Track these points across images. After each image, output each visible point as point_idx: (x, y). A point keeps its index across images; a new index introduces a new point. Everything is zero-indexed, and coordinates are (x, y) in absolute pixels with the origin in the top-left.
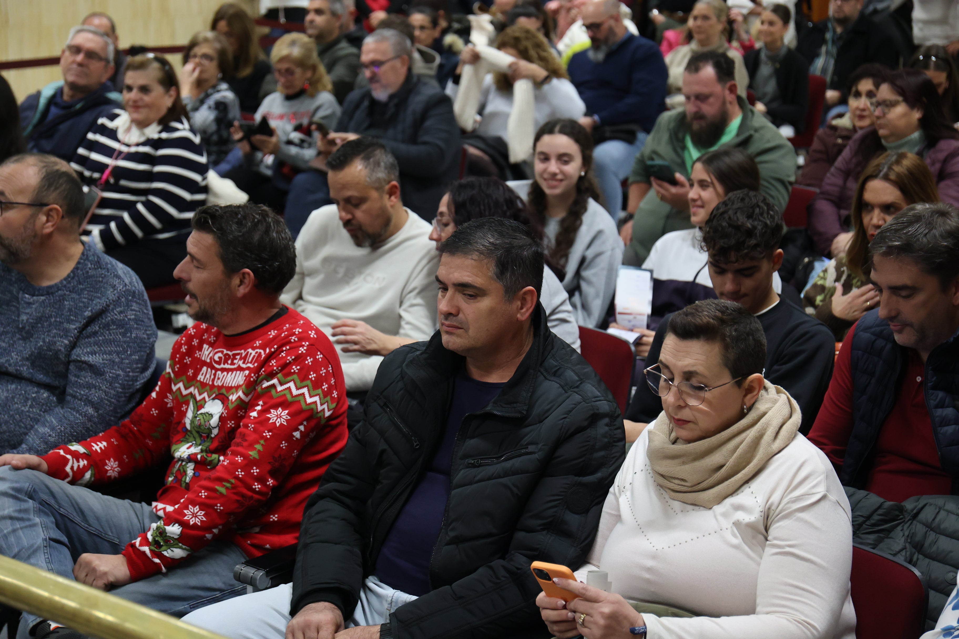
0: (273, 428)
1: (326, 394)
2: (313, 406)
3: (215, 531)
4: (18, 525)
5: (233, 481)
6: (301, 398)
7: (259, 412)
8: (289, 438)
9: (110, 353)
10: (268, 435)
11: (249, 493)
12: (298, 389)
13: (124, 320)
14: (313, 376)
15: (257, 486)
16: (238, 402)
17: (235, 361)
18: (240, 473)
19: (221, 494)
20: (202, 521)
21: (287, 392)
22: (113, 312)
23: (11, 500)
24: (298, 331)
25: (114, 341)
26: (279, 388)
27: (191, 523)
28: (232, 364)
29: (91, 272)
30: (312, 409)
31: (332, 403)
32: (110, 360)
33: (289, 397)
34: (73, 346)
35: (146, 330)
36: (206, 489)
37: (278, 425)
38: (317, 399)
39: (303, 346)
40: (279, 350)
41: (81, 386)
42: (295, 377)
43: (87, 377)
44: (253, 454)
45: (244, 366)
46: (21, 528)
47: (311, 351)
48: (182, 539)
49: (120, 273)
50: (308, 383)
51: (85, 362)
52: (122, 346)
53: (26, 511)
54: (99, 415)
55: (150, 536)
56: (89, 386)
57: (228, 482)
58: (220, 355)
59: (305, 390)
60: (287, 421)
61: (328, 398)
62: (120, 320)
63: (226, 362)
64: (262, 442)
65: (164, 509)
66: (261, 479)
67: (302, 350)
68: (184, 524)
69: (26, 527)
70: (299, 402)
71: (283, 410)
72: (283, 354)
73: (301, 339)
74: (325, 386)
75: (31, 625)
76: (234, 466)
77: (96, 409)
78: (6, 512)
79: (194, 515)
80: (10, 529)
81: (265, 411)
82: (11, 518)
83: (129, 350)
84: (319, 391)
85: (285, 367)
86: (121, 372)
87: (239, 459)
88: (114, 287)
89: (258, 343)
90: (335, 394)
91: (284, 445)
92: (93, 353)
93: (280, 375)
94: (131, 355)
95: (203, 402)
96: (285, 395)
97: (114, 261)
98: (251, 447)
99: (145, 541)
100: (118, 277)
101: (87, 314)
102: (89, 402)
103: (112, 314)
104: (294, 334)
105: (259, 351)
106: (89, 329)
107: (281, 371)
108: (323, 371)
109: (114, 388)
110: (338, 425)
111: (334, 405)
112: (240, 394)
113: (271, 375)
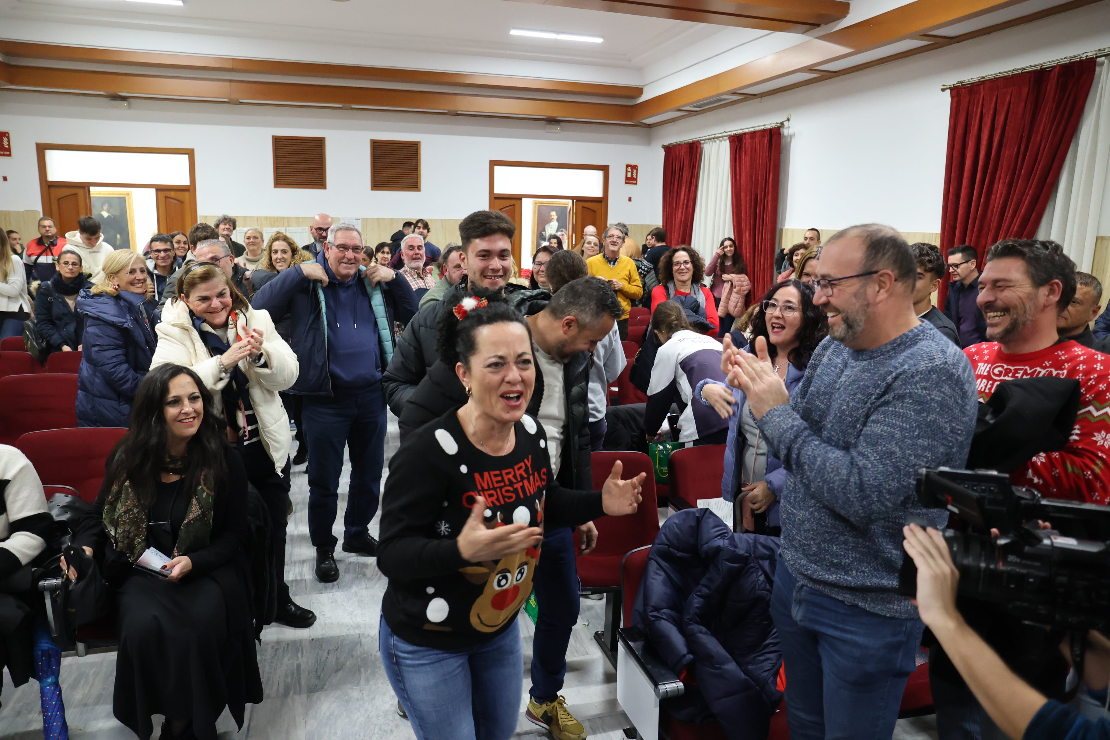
13: (924, 397)
22: (916, 385)
32: (889, 433)
35: (951, 421)
52: (910, 424)
62: (920, 396)
83: (917, 430)
94: (918, 437)
103: (913, 387)
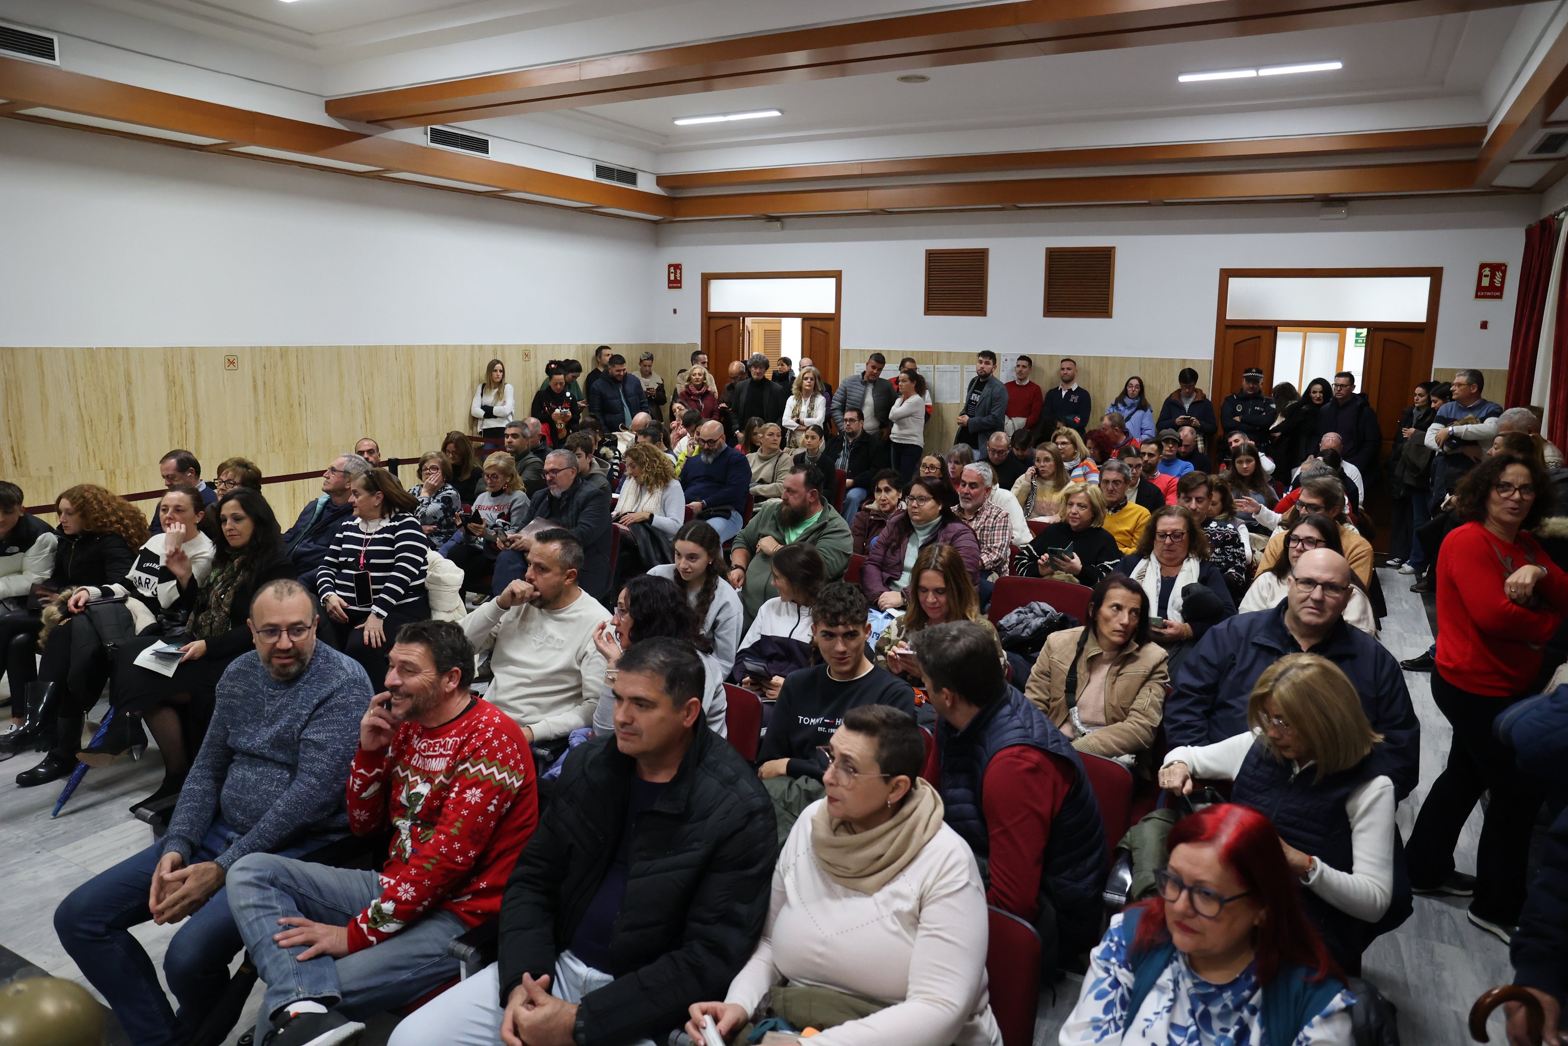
0: (468, 806)
1: (512, 769)
2: (503, 781)
3: (426, 903)
4: (261, 913)
5: (438, 857)
6: (491, 776)
7: (457, 793)
8: (485, 813)
9: (332, 731)
10: (465, 812)
11: (453, 866)
12: (487, 769)
14: (500, 755)
15: (459, 859)
16: (440, 785)
17: (436, 749)
18: (443, 849)
19: (428, 870)
20: (412, 897)
21: (478, 773)
23: (255, 889)
24: (484, 718)
25: (337, 721)
26: (472, 770)
27: (403, 899)
28: (434, 751)
29: (322, 666)
30: (502, 785)
31: (520, 774)
33: (480, 777)
34: (304, 727)
36: (416, 867)
37: (473, 803)
38: (505, 774)
39: (489, 731)
40: (470, 738)
41: (306, 761)
42: (484, 759)
43: (312, 753)
44: (454, 831)
45: (445, 753)
46: (264, 916)
47: (497, 735)
48: (396, 914)
49: (345, 664)
50: (497, 762)
51: (310, 740)
53: (269, 898)
54: (321, 783)
55: (369, 913)
56: (313, 760)
57: (433, 858)
58: (425, 744)
59: (494, 769)
60: (481, 798)
61: (516, 771)
63: (429, 750)
64: (461, 820)
65: (389, 882)
66: (463, 852)
67: (489, 735)
68: (397, 901)
69: (269, 915)
70: (489, 780)
71: (477, 789)
72: (473, 741)
73: (487, 726)
74: (512, 763)
75: (272, 1011)
76: (438, 843)
77: (318, 778)
78: (251, 901)
79: (406, 892)
80: (254, 917)
81: (462, 791)
82: (256, 906)
84: (507, 767)
85: (475, 752)
86: (341, 747)
87: (442, 837)
88: (338, 677)
89: (453, 733)
90: (522, 767)
91: (480, 819)
92: (318, 732)
93: (471, 759)
95: (415, 783)
96: (477, 776)
97: (340, 654)
98: (452, 825)
99: (365, 919)
100: (342, 669)
101: (315, 701)
102: (312, 773)
104: (481, 722)
105: (455, 739)
106: (316, 713)
107: (472, 755)
108: (509, 750)
109: (335, 760)
110: (528, 793)
111: (523, 776)
112: (442, 778)
113: (464, 760)
